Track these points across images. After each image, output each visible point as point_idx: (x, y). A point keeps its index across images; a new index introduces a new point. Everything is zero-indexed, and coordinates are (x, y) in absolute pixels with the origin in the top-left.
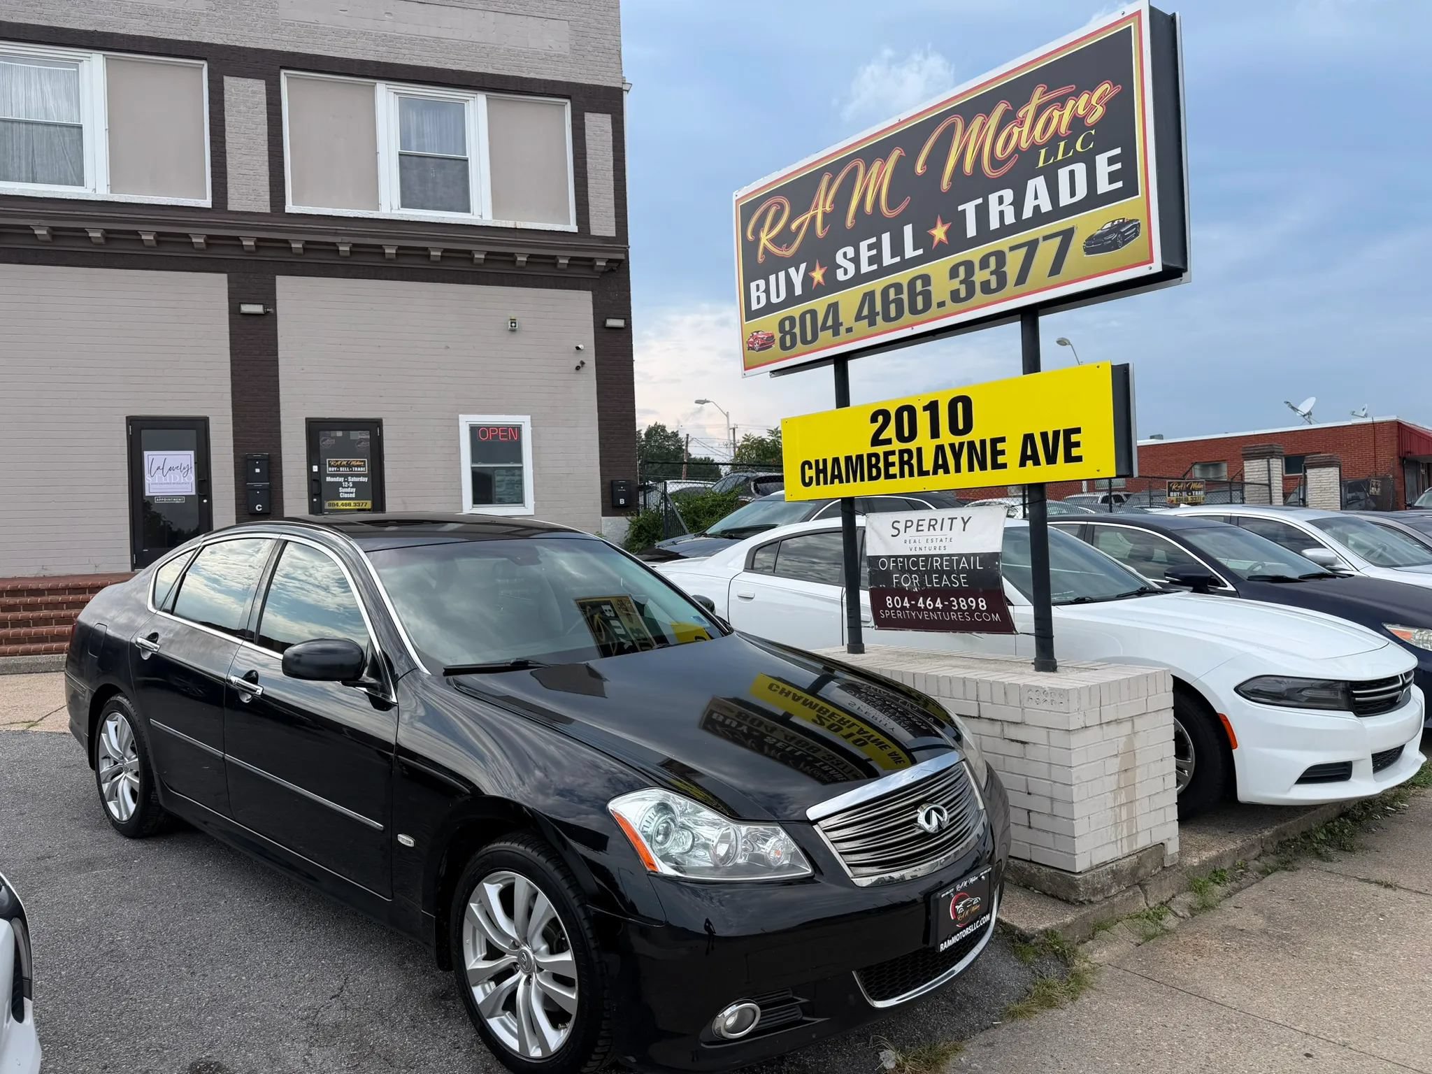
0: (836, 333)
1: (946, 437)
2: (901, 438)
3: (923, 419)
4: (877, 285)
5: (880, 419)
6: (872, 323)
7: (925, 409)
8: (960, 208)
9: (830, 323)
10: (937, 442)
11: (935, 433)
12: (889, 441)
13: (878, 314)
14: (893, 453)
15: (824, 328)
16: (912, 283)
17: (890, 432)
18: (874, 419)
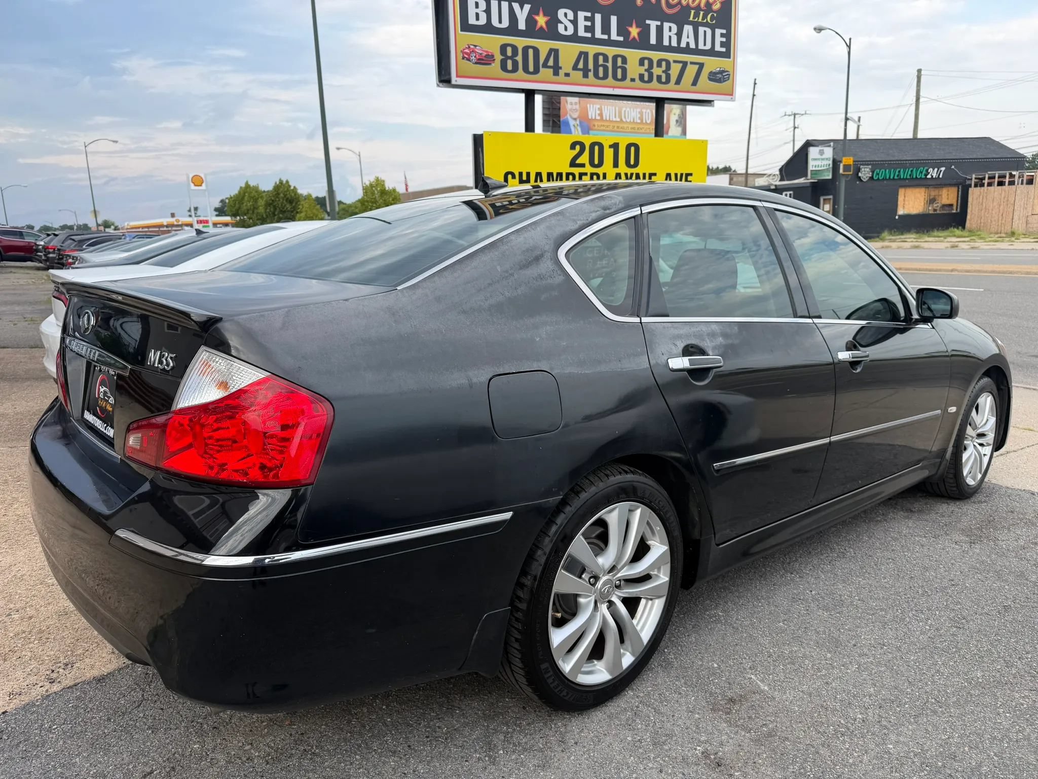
0: (556, 73)
1: (623, 168)
2: (592, 164)
3: (609, 154)
4: (592, 49)
5: (578, 148)
6: (586, 76)
7: (611, 146)
8: (648, 22)
9: (551, 63)
10: (617, 170)
11: (616, 165)
12: (583, 165)
13: (590, 70)
14: (586, 174)
15: (545, 65)
16: (615, 58)
17: (584, 159)
18: (573, 147)
